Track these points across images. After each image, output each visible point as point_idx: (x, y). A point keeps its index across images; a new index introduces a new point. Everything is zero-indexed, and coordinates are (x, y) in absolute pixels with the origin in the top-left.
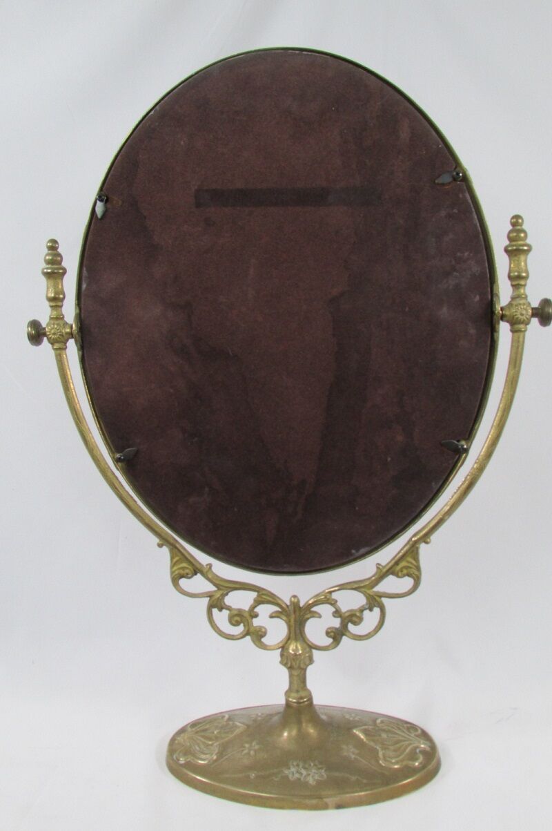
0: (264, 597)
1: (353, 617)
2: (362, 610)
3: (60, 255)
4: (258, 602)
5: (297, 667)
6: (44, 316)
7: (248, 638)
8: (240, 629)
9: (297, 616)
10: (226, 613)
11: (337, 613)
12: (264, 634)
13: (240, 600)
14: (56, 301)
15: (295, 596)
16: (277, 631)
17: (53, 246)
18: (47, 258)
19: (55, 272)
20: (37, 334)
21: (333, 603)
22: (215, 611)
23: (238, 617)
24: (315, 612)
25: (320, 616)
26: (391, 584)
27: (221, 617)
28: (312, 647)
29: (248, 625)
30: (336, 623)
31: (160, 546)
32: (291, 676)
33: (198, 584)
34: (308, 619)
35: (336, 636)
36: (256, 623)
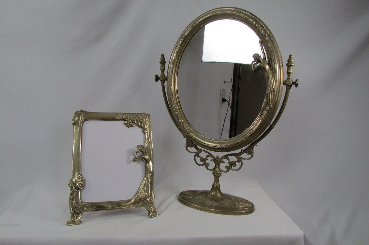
0: (210, 155)
1: (232, 164)
2: (236, 162)
3: (164, 58)
4: (208, 156)
5: (217, 176)
6: (159, 74)
8: (202, 163)
9: (217, 161)
10: (199, 158)
11: (229, 163)
12: (209, 166)
13: (203, 155)
14: (163, 70)
15: (218, 156)
16: (212, 165)
17: (163, 55)
18: (162, 59)
19: (163, 62)
21: (228, 159)
22: (196, 157)
23: (202, 160)
24: (223, 161)
25: (224, 163)
26: (245, 155)
27: (198, 159)
28: (221, 171)
29: (205, 162)
30: (228, 165)
31: (184, 137)
32: (215, 178)
33: (193, 149)
34: (221, 163)
35: (228, 168)
36: (207, 162)
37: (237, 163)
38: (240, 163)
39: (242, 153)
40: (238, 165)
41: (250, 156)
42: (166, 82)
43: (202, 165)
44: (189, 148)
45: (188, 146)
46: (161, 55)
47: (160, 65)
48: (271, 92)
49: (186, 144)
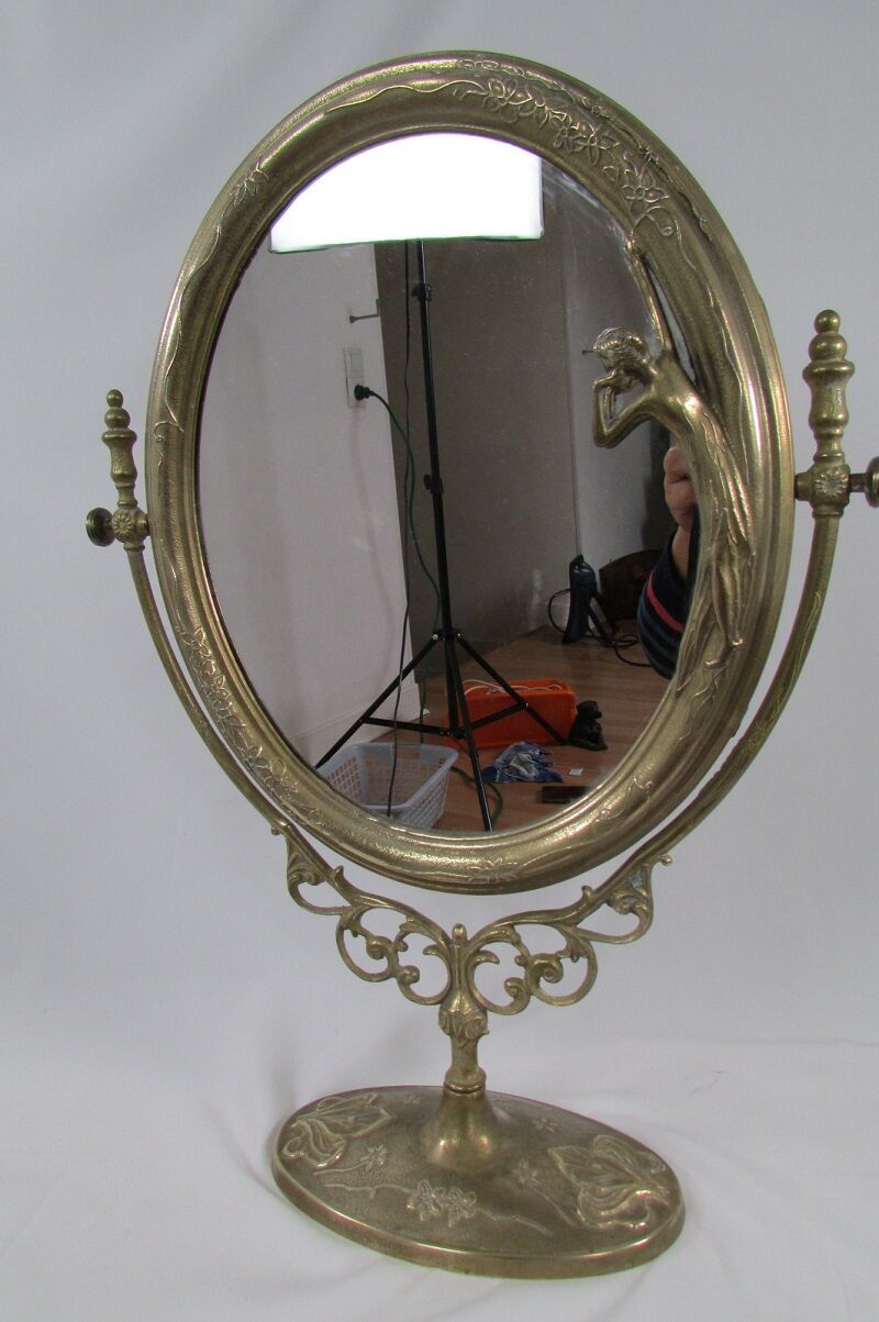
0: (418, 922)
1: (542, 969)
2: (557, 957)
3: (125, 414)
4: (405, 931)
5: (465, 1036)
6: (110, 501)
7: (393, 982)
8: (381, 965)
9: (461, 955)
10: (361, 938)
11: (523, 961)
12: (416, 979)
13: (382, 923)
14: (126, 480)
15: (459, 926)
16: (434, 976)
17: (116, 400)
18: (109, 417)
19: (120, 439)
20: (100, 529)
21: (517, 943)
22: (347, 934)
23: (378, 949)
24: (485, 953)
25: (498, 962)
27: (356, 946)
28: (484, 1008)
29: (393, 960)
30: (520, 973)
31: (276, 832)
32: (454, 1048)
33: (324, 894)
34: (478, 963)
35: (521, 994)
36: (405, 959)
37: (566, 962)
38: (583, 961)
39: (587, 905)
40: (574, 971)
41: (632, 921)
42: (147, 542)
43: (383, 977)
44: (304, 889)
45: (301, 880)
46: (108, 400)
47: (106, 451)
48: (726, 555)
49: (289, 868)
